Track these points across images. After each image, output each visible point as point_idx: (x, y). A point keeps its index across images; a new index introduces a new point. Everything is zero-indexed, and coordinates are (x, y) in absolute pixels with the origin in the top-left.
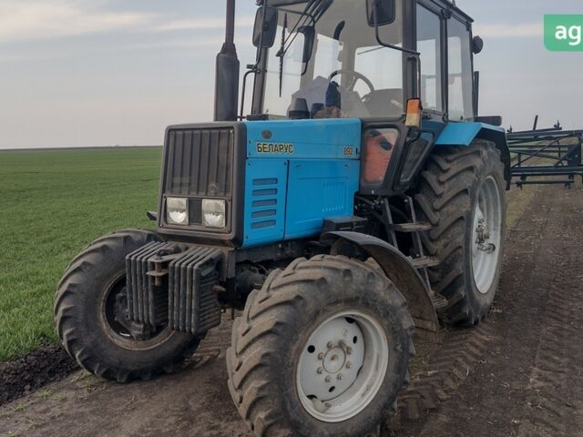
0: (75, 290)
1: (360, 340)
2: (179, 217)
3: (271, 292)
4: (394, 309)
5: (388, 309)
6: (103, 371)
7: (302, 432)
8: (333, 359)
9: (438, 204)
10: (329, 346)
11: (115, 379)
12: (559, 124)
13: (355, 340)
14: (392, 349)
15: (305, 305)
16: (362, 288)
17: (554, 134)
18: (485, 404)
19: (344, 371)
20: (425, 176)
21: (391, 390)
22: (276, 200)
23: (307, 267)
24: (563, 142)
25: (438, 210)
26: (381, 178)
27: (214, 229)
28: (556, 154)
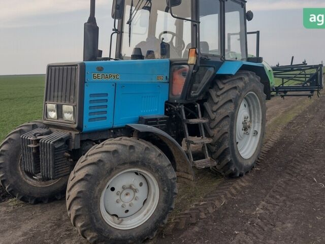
0: (4, 153)
1: (145, 185)
2: (53, 115)
3: (88, 157)
4: (162, 168)
5: (157, 168)
6: (20, 197)
7: (103, 234)
8: (127, 195)
9: (215, 108)
10: (124, 188)
11: (28, 202)
12: (305, 61)
13: (141, 184)
14: (162, 190)
15: (104, 165)
16: (141, 156)
17: (303, 67)
18: (224, 222)
19: (133, 202)
20: (210, 92)
21: (161, 212)
22: (107, 106)
23: (110, 144)
24: (308, 72)
25: (215, 112)
26: (180, 93)
27: (69, 122)
28: (304, 79)
